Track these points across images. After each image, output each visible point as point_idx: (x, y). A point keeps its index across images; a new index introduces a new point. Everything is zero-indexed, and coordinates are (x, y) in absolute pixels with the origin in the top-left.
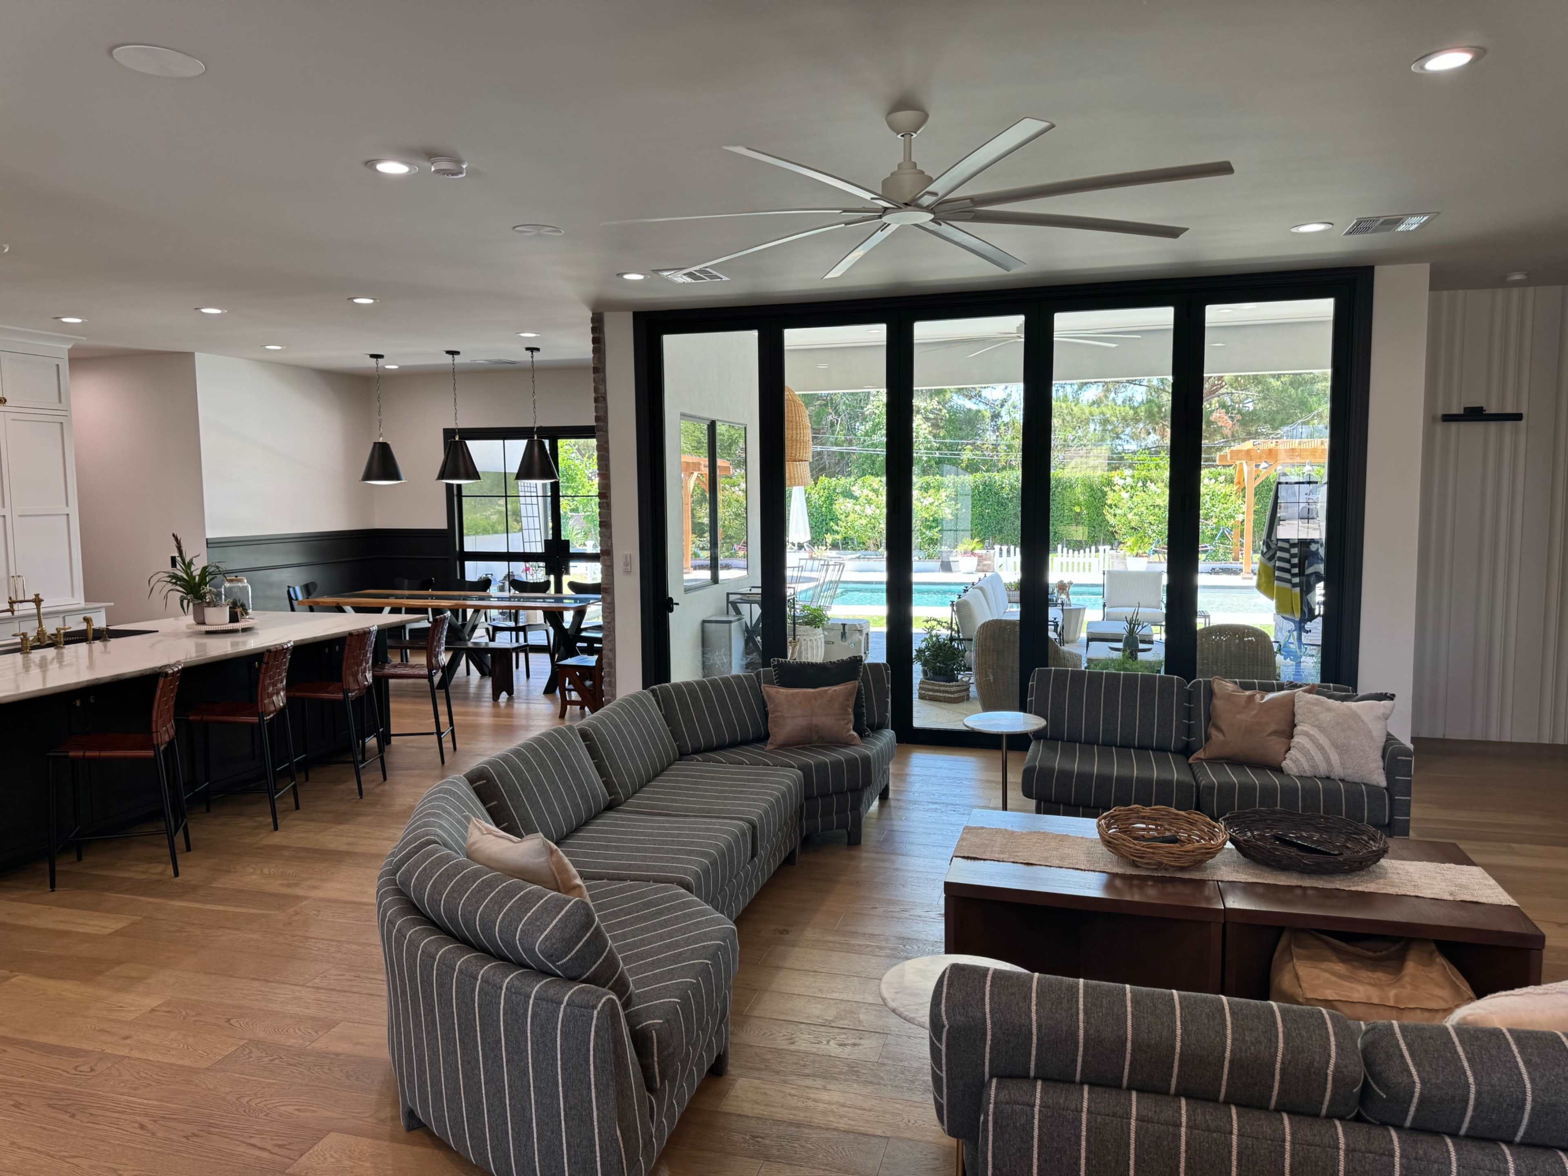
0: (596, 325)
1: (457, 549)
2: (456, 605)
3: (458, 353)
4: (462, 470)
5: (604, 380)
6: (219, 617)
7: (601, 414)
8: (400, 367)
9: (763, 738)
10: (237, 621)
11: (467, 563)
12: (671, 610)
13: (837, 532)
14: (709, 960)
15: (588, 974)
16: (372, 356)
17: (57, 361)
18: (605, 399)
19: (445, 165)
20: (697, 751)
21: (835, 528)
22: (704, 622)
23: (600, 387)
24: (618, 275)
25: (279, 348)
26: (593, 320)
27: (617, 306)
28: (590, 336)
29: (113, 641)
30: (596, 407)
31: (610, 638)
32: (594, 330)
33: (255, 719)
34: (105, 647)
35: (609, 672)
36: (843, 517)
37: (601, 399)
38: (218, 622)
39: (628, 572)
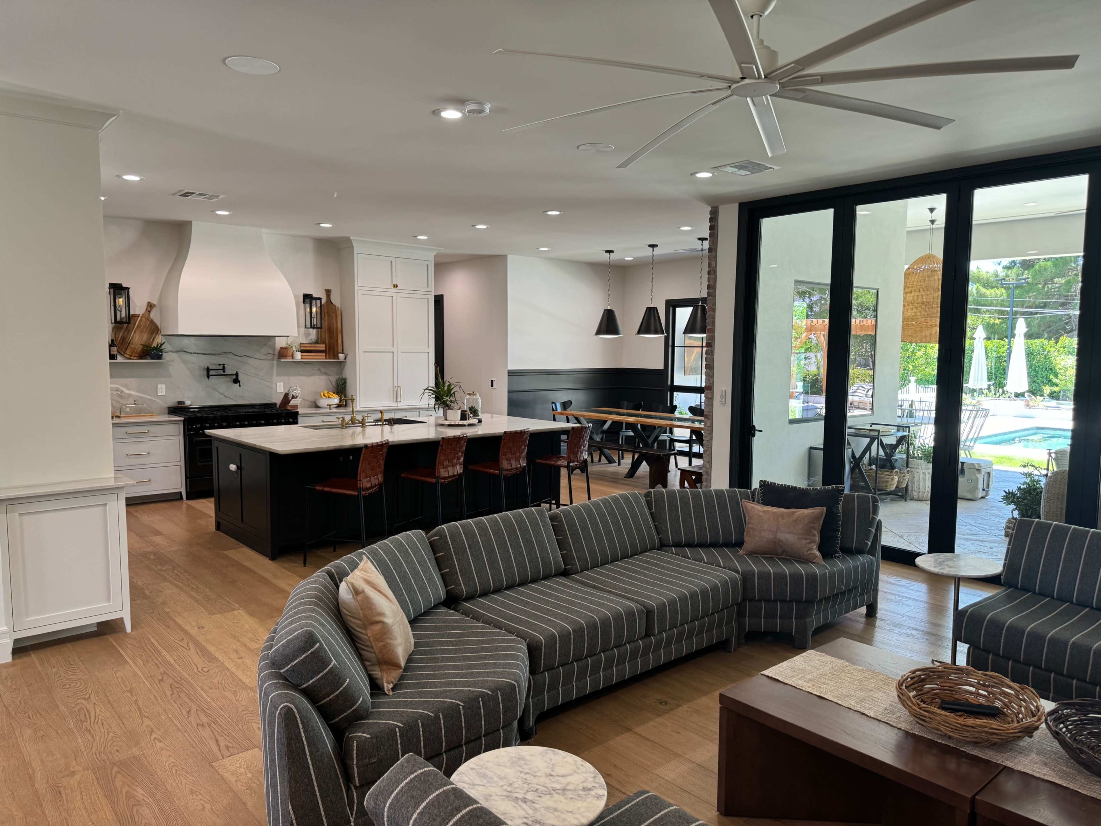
0: (713, 216)
1: (669, 383)
2: (637, 421)
3: (656, 246)
4: (652, 328)
5: (715, 258)
6: (455, 416)
7: (712, 283)
8: (634, 258)
9: (740, 544)
10: (466, 420)
11: (675, 394)
12: (754, 435)
13: (1057, 385)
14: (463, 702)
15: (306, 685)
16: (607, 252)
17: (427, 263)
18: (715, 272)
19: (472, 107)
20: (677, 545)
21: (1055, 380)
22: (811, 448)
23: (712, 262)
24: (691, 174)
25: (547, 249)
26: (711, 213)
27: (726, 199)
28: (708, 224)
29: (396, 426)
30: (709, 278)
31: (708, 453)
32: (711, 220)
33: (434, 481)
34: (391, 429)
35: (707, 478)
36: (1062, 371)
37: (712, 272)
38: (453, 419)
39: (724, 404)
